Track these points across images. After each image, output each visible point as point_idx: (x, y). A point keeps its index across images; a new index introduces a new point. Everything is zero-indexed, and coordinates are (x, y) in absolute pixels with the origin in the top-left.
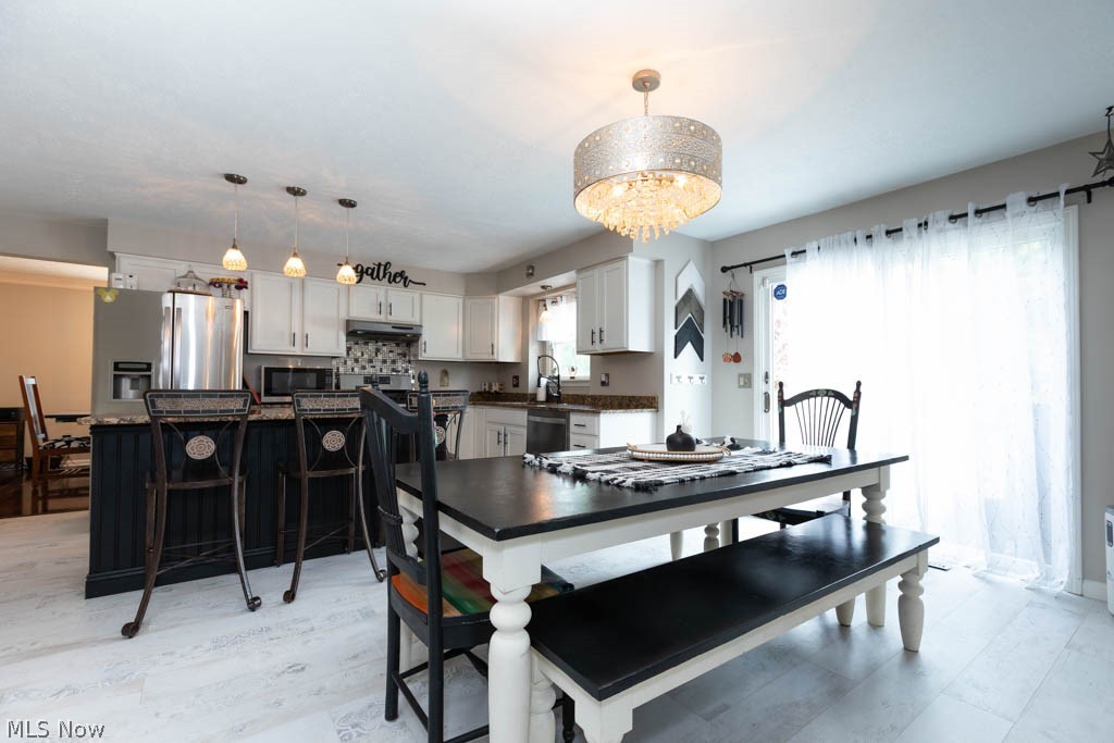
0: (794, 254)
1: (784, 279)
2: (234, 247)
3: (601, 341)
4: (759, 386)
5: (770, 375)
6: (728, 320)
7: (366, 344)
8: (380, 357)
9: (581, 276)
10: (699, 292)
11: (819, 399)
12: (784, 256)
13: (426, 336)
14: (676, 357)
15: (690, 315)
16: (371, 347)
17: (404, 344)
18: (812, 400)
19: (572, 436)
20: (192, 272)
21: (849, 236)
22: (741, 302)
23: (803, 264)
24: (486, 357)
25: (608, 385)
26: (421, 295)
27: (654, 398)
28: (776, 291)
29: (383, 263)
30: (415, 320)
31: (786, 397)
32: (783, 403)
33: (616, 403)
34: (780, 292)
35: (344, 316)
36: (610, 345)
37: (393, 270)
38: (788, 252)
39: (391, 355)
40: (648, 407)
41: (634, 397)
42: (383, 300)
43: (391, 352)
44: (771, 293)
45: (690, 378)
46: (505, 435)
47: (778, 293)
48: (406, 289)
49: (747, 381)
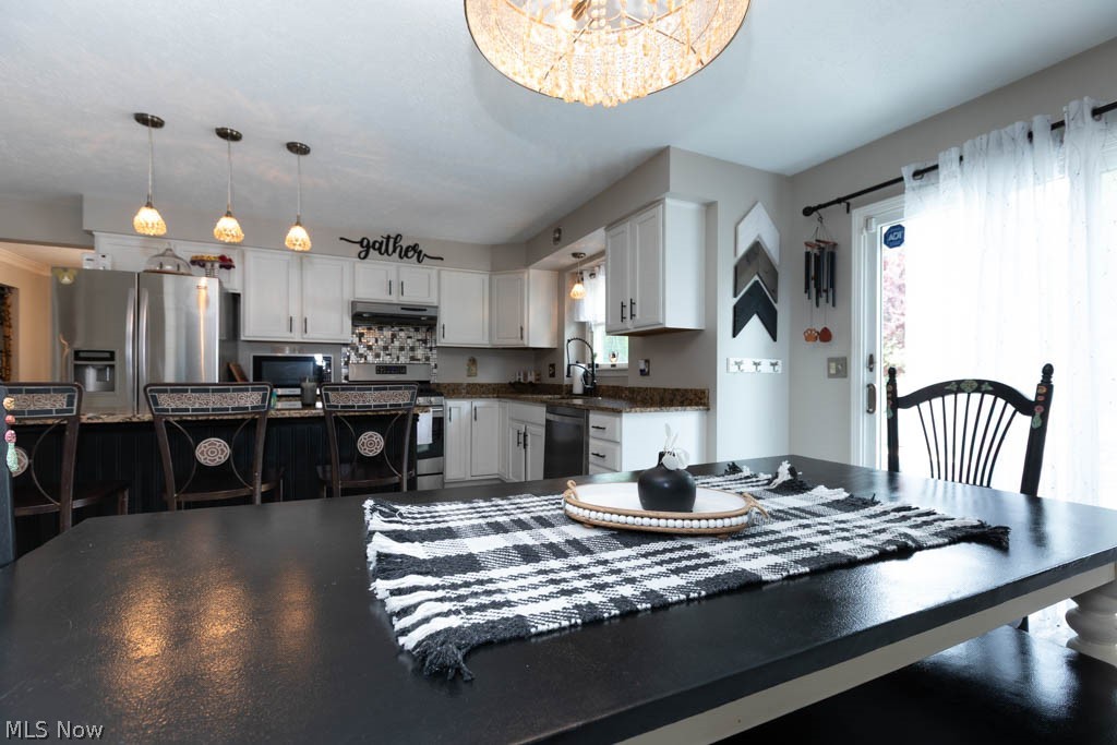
0: (918, 174)
1: (901, 215)
2: (149, 205)
3: (632, 315)
4: (859, 375)
5: (878, 359)
6: (812, 283)
7: (380, 329)
8: (397, 343)
9: (611, 233)
10: (771, 244)
11: (962, 397)
12: (901, 179)
13: (444, 319)
14: (734, 336)
15: (756, 278)
16: (387, 333)
17: (424, 329)
18: (950, 399)
19: (592, 441)
20: (171, 250)
21: (1019, 128)
22: (832, 256)
23: (931, 189)
24: (514, 342)
25: (648, 374)
26: (439, 272)
27: (703, 392)
28: (887, 236)
29: (393, 235)
30: (433, 300)
31: (902, 392)
32: (896, 403)
33: (657, 398)
34: (895, 237)
35: (348, 297)
36: (643, 321)
37: (404, 243)
38: (906, 172)
39: (409, 341)
40: (697, 405)
41: (678, 390)
42: (393, 278)
43: (410, 337)
44: (879, 239)
45: (756, 364)
46: (525, 436)
47: (891, 238)
48: (420, 265)
49: (841, 368)
